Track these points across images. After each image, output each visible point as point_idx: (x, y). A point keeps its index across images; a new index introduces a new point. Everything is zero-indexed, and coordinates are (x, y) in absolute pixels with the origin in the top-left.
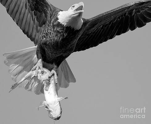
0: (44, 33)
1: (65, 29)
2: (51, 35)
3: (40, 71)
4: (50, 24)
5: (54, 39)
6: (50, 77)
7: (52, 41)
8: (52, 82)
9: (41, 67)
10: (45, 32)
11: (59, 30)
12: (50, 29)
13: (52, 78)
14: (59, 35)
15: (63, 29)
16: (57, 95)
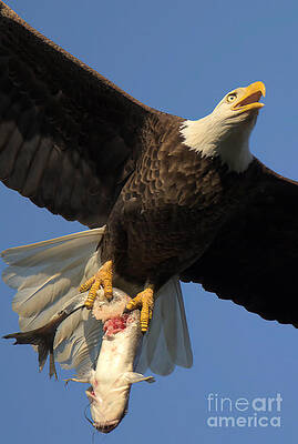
0: (135, 186)
1: (204, 165)
2: (155, 188)
3: (101, 292)
4: (155, 156)
5: (161, 200)
6: (127, 312)
7: (157, 205)
8: (132, 325)
9: (107, 283)
10: (139, 180)
11: (183, 171)
12: (154, 170)
13: (134, 315)
14: (180, 186)
15: (198, 166)
16: (130, 365)
